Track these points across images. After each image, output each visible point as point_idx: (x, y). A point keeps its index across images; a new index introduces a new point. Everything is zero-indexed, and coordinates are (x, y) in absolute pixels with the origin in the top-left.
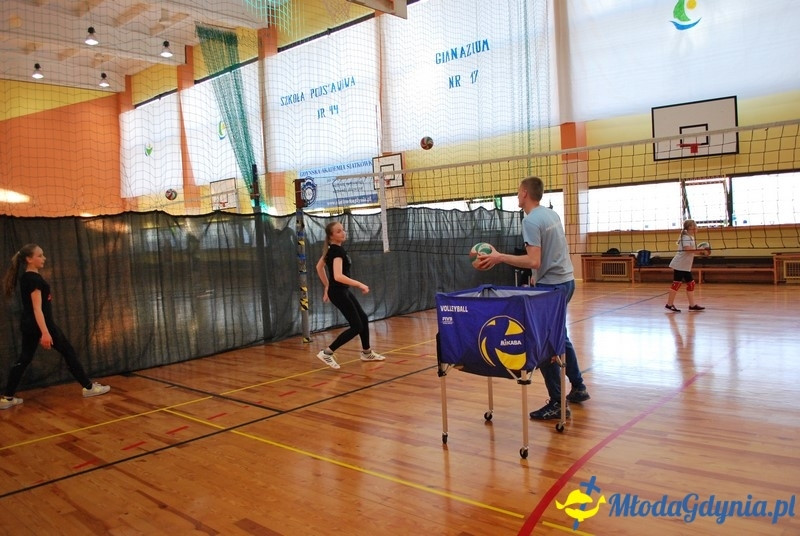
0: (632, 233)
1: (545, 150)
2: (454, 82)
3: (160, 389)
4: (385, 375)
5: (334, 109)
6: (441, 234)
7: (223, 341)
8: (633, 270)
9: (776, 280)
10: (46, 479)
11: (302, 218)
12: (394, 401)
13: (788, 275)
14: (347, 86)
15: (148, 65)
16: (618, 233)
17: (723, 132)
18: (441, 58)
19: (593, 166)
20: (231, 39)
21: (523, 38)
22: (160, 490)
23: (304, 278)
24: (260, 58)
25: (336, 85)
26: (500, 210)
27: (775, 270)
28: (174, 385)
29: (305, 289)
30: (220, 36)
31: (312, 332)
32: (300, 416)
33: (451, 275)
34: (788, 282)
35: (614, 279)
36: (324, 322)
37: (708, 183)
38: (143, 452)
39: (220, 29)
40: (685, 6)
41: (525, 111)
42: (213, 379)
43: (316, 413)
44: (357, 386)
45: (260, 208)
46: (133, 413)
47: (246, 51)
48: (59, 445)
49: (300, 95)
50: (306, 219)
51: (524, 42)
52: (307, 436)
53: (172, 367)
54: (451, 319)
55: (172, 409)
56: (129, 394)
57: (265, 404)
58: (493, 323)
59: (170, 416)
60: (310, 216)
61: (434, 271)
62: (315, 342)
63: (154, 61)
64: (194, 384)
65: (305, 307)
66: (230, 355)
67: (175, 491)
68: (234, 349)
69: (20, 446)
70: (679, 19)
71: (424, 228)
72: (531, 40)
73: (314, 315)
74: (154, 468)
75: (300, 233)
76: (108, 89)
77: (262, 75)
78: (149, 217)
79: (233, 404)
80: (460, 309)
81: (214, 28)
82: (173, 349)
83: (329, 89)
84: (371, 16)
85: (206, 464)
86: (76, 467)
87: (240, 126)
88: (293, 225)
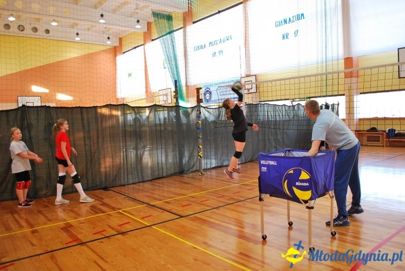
0: (385, 119)
1: (335, 70)
3: (120, 198)
4: (242, 197)
5: (221, 52)
6: (276, 118)
7: (156, 173)
8: (385, 140)
10: (49, 249)
11: (200, 109)
14: (228, 40)
15: (130, 32)
16: (377, 119)
18: (278, 24)
19: (361, 79)
20: (169, 18)
21: (324, 11)
22: (106, 262)
23: (200, 141)
24: (184, 27)
25: (222, 40)
28: (128, 197)
29: (201, 147)
30: (164, 16)
31: (204, 170)
32: (192, 220)
33: (281, 140)
35: (374, 145)
36: (211, 164)
38: (103, 236)
39: (164, 13)
41: (324, 51)
42: (149, 194)
43: (200, 218)
44: (225, 203)
45: (178, 103)
46: (103, 212)
47: (177, 23)
48: (61, 229)
49: (203, 46)
50: (202, 110)
51: (324, 13)
52: (193, 233)
53: (130, 186)
55: (123, 211)
56: (104, 201)
57: (174, 211)
59: (122, 215)
60: (204, 108)
61: (271, 138)
62: (206, 175)
63: (133, 30)
64: (140, 196)
65: (200, 156)
66: (160, 181)
67: (114, 264)
68: (163, 177)
69: (43, 228)
71: (266, 115)
72: (328, 12)
73: (206, 160)
74: (107, 247)
75: (198, 117)
76: (111, 45)
77: (185, 35)
78: (119, 107)
79: (156, 210)
80: (272, 163)
81: (161, 12)
82: (130, 176)
83: (218, 42)
84: (241, 3)
85: (135, 247)
86: (67, 244)
87: (173, 62)
88: (195, 112)
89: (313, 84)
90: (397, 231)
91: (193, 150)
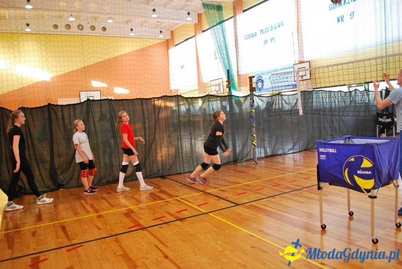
1: (396, 52)
3: (177, 186)
4: (297, 185)
5: (272, 39)
6: (331, 104)
10: (114, 233)
11: (253, 98)
14: (279, 26)
15: (179, 26)
18: (332, 7)
20: (219, 8)
22: (166, 246)
23: (254, 130)
24: (235, 16)
25: (273, 27)
26: (367, 91)
28: (185, 185)
29: (255, 135)
30: (214, 7)
31: (259, 159)
32: (248, 208)
33: (338, 128)
38: (163, 222)
39: (214, 3)
41: (384, 33)
43: (256, 207)
44: (280, 191)
45: (231, 93)
46: (162, 199)
47: (227, 13)
48: (124, 214)
49: (254, 34)
50: (256, 99)
52: (249, 221)
53: (185, 174)
54: (325, 156)
55: (181, 198)
56: (162, 189)
57: (229, 199)
58: (353, 160)
59: (180, 202)
60: (258, 96)
61: (327, 125)
62: (260, 164)
63: (183, 23)
65: (254, 145)
67: (174, 248)
69: (107, 213)
71: (321, 101)
73: (260, 149)
74: (167, 232)
75: (252, 106)
76: (163, 38)
77: (235, 24)
78: (174, 98)
79: (212, 198)
80: (331, 150)
81: (211, 3)
82: (186, 165)
83: (269, 29)
85: (193, 233)
86: (129, 228)
87: (225, 52)
88: (248, 101)
89: (374, 68)
91: (247, 139)
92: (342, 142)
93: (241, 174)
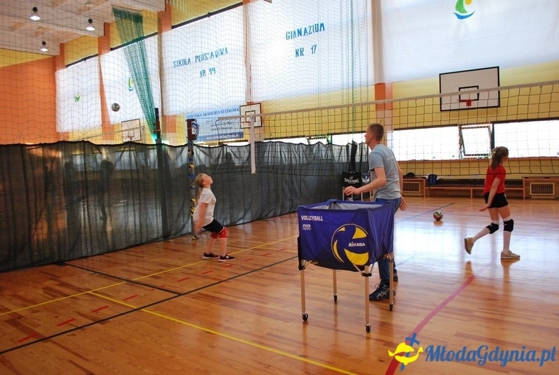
0: (424, 162)
1: (364, 100)
2: (299, 53)
3: (85, 275)
4: (256, 265)
5: (212, 70)
6: (291, 161)
7: (133, 239)
8: (425, 188)
9: (524, 196)
11: (192, 148)
12: (265, 286)
13: (533, 193)
14: (222, 54)
15: (75, 37)
16: (414, 162)
17: (488, 90)
18: (290, 35)
19: (396, 113)
20: (138, 19)
21: (350, 21)
22: (87, 360)
23: (193, 193)
24: (159, 33)
25: (214, 53)
26: (330, 144)
27: (523, 189)
28: (96, 273)
29: (194, 201)
30: (130, 16)
32: (195, 297)
34: (532, 197)
35: (411, 194)
37: (478, 127)
38: (73, 328)
39: (130, 11)
40: (464, 3)
41: (350, 74)
42: (125, 267)
43: (206, 295)
44: (235, 273)
45: (160, 140)
46: (65, 295)
47: (149, 27)
48: (7, 321)
49: (187, 60)
50: (195, 149)
51: (350, 25)
52: (201, 314)
53: (95, 258)
54: (310, 226)
55: (94, 292)
56: (61, 280)
57: (166, 288)
58: (343, 229)
59: (94, 298)
60: (199, 147)
61: (286, 187)
62: (201, 239)
63: (83, 33)
64: (111, 271)
66: (138, 249)
67: (100, 361)
68: (141, 244)
70: (460, 11)
71: (279, 156)
72: (355, 24)
74: (83, 341)
75: (191, 158)
76: (47, 53)
77: (160, 45)
78: (78, 145)
79: (142, 288)
80: (317, 218)
81: (126, 10)
82: (95, 244)
83: (209, 56)
84: (240, 4)
85: (124, 338)
86: (20, 341)
87: (144, 81)
88: (185, 153)
89: (338, 118)
90: (450, 295)
91: (183, 206)
92: (327, 208)
93: (176, 253)
